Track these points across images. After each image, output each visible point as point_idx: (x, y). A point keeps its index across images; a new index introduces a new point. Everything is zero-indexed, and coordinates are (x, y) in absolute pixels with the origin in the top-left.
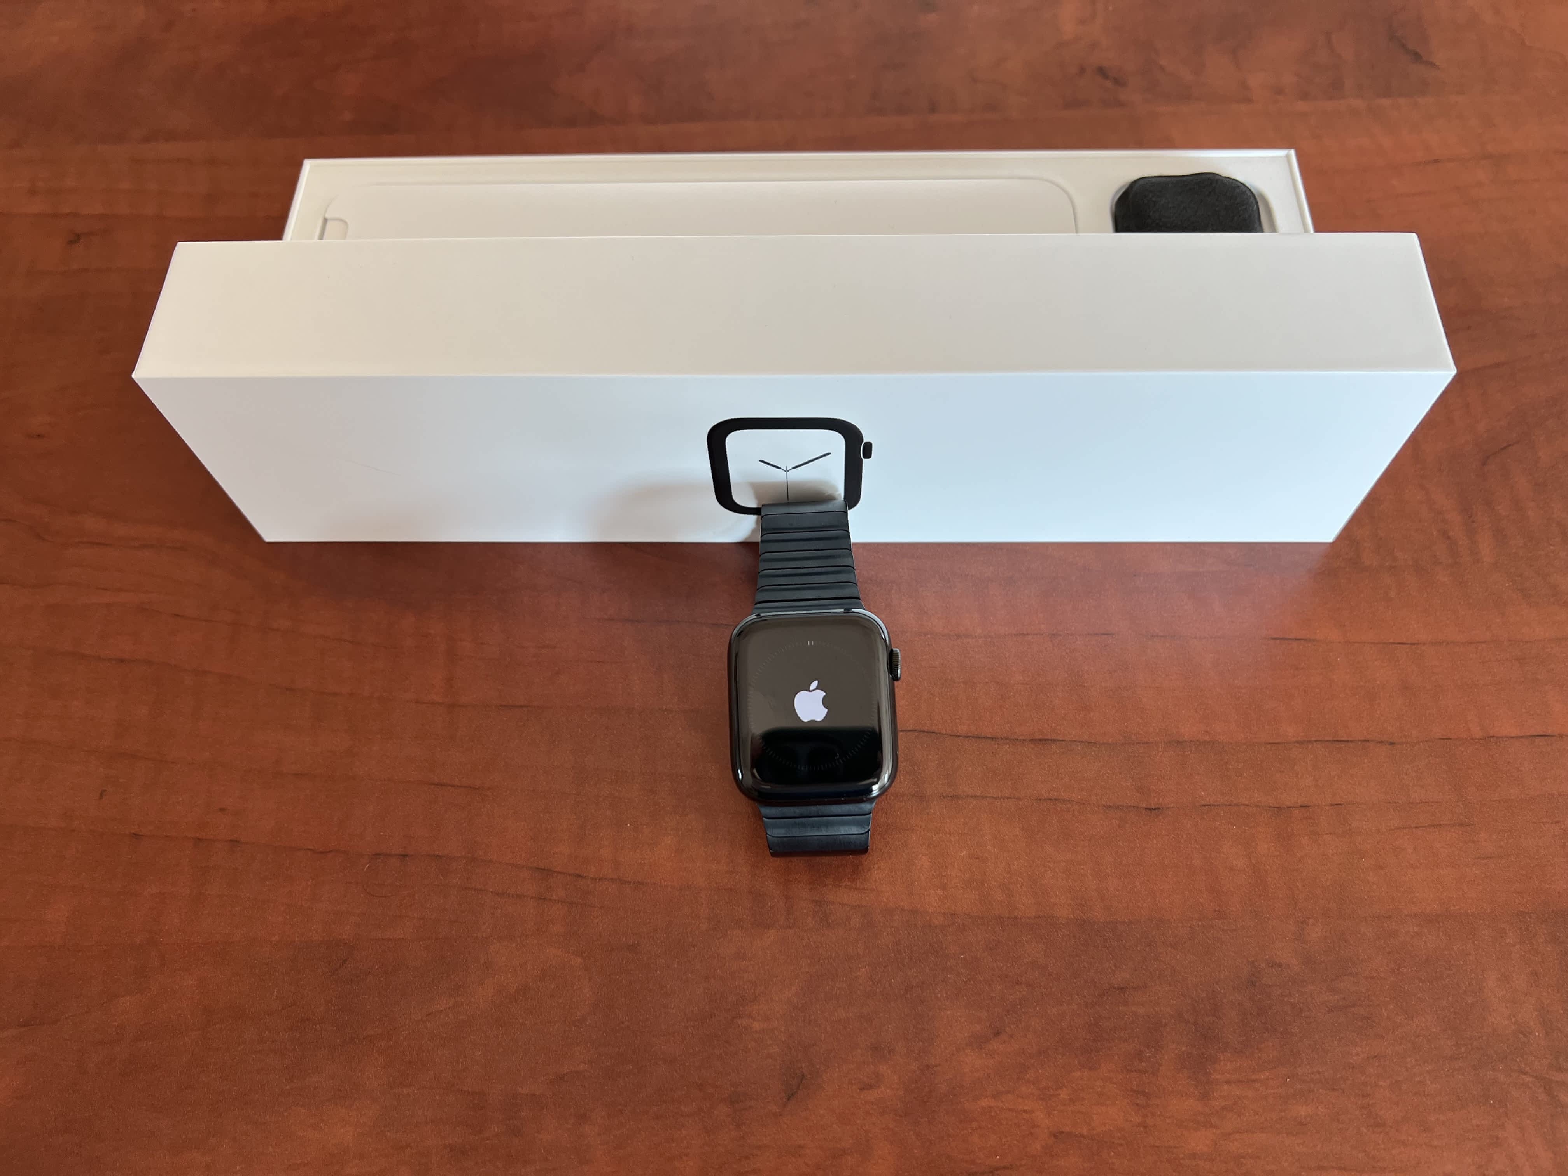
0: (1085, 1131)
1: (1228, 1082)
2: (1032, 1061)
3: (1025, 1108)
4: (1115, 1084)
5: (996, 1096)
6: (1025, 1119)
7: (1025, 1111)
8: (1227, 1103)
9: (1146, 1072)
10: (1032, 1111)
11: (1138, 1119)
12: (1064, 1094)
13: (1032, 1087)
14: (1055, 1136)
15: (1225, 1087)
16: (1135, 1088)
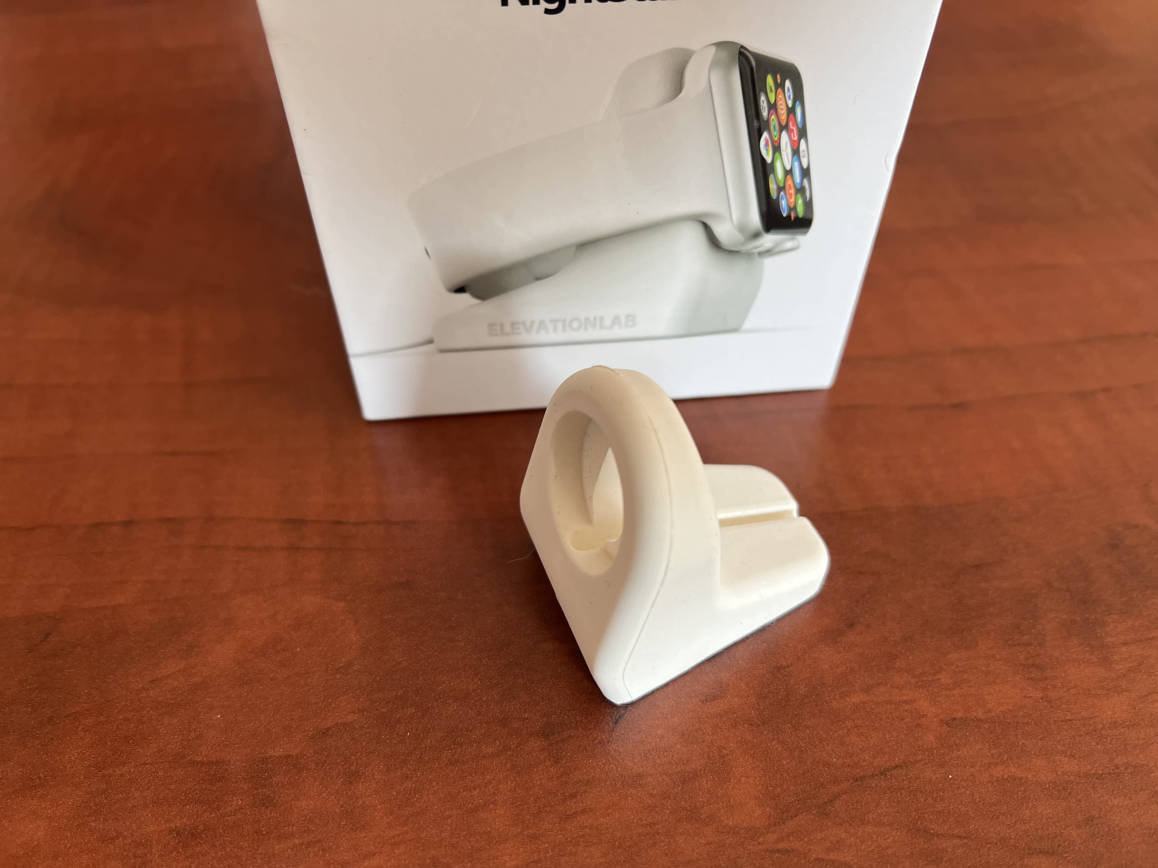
0: (980, 714)
1: (1125, 644)
2: (899, 649)
3: (905, 699)
4: (1000, 660)
5: (867, 690)
6: (906, 710)
7: (906, 702)
8: (1131, 665)
9: (1030, 644)
10: (915, 701)
11: (1039, 694)
12: (945, 678)
13: (906, 674)
14: (947, 724)
15: (1124, 649)
16: (1023, 662)
